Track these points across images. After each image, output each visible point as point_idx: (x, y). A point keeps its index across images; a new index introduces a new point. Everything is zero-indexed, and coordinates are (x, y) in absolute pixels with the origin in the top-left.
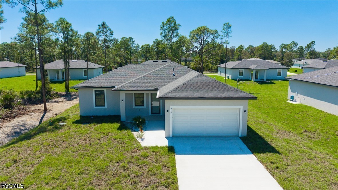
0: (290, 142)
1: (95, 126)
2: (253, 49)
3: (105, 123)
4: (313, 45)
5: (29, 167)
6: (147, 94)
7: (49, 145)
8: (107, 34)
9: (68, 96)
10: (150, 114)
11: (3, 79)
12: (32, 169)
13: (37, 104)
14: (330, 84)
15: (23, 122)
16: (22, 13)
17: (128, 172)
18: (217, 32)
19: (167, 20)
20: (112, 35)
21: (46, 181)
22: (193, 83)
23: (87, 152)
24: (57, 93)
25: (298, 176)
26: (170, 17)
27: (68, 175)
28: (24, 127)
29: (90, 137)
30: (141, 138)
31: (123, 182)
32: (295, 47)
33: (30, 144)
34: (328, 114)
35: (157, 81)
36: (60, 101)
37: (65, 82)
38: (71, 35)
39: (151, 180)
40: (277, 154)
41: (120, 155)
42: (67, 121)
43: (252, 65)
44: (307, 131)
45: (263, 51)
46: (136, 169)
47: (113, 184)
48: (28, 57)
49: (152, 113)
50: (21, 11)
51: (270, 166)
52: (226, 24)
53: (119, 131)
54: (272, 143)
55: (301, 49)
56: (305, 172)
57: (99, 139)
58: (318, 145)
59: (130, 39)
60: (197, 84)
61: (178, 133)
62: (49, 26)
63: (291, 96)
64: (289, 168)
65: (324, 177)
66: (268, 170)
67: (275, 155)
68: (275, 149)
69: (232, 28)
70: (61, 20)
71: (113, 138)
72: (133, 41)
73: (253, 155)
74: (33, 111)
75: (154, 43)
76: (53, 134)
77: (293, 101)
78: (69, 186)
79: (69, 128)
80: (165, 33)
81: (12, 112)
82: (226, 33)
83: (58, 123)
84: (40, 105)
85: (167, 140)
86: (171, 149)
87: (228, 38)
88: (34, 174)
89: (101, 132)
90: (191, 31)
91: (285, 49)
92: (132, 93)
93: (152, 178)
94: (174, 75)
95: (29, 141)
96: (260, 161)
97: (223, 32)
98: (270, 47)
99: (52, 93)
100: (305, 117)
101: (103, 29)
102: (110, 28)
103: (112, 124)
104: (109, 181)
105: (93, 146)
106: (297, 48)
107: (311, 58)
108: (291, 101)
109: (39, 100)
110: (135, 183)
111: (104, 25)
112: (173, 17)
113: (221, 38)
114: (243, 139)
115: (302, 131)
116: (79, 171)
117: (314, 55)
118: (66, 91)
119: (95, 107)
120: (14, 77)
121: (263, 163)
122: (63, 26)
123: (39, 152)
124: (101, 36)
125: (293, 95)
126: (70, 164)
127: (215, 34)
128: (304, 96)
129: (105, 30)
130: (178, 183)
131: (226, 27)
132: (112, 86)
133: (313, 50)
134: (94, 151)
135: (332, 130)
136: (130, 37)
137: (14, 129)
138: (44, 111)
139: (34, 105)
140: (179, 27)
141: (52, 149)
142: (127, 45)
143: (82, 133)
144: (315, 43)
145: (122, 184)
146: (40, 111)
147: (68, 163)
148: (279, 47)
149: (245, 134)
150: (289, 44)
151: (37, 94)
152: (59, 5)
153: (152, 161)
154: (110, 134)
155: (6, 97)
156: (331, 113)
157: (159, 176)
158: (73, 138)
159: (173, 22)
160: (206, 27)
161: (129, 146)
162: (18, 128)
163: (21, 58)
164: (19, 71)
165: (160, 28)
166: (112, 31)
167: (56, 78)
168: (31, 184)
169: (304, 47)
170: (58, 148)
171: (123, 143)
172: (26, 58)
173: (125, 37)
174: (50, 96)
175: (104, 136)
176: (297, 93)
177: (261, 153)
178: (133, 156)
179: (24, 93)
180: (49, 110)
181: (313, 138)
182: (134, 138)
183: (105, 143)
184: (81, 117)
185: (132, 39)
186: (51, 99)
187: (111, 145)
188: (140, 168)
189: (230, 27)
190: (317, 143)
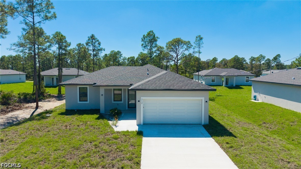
0: (248, 129)
1: (77, 116)
2: (227, 62)
3: (86, 114)
4: (279, 58)
5: (13, 145)
6: (125, 90)
7: (34, 130)
8: (96, 44)
9: (59, 97)
10: (127, 108)
11: (5, 84)
12: (16, 147)
13: (31, 103)
14: (285, 83)
15: (16, 115)
16: (22, 24)
17: (98, 149)
18: (190, 43)
19: (147, 33)
20: (100, 45)
21: (26, 155)
22: (162, 78)
23: (66, 135)
24: (50, 95)
25: (250, 153)
26: (150, 31)
27: (45, 151)
28: (16, 119)
29: (71, 124)
30: (115, 125)
31: (92, 156)
32: (263, 59)
33: (18, 129)
34: (285, 109)
35: (133, 79)
36: (51, 101)
37: (58, 87)
38: (65, 46)
39: (118, 155)
40: (234, 138)
41: (94, 137)
42: (53, 113)
43: (223, 72)
44: (265, 123)
45: (235, 63)
46: (106, 147)
47: (83, 158)
48: (29, 67)
49: (129, 107)
50: (21, 23)
51: (225, 146)
52: (198, 37)
53: (97, 120)
54: (231, 130)
55: (269, 61)
56: (256, 151)
57: (78, 126)
58: (275, 134)
59: (119, 52)
60: (165, 78)
61: (148, 121)
62: (46, 37)
63: (254, 96)
64: (242, 148)
65: (273, 155)
66: (223, 149)
67: (232, 138)
68: (233, 134)
69: (203, 40)
70: (57, 33)
71: (91, 125)
72: (121, 54)
73: (211, 138)
74: (27, 107)
75: (139, 55)
76: (39, 122)
77: (256, 100)
78: (45, 159)
79: (54, 118)
80: (145, 44)
81: (8, 108)
82: (198, 44)
83: (45, 115)
84: (34, 103)
85: (138, 127)
86: (140, 133)
87: (200, 48)
88: (16, 150)
89: (81, 121)
90: (168, 42)
91: (254, 62)
92: (112, 89)
93: (118, 154)
94: (148, 74)
95: (18, 127)
96: (217, 142)
97: (195, 43)
98: (241, 60)
99: (45, 94)
100: (264, 112)
101: (92, 40)
102: (98, 39)
103: (92, 116)
104: (80, 156)
105: (72, 131)
106: (265, 60)
107: (278, 69)
108: (254, 100)
109: (33, 99)
110: (103, 157)
111: (93, 37)
112: (152, 31)
113: (194, 48)
114: (205, 126)
115: (261, 123)
116: (55, 148)
117: (281, 67)
118: (58, 93)
119: (79, 102)
120: (15, 83)
121: (219, 144)
122: (58, 38)
123: (24, 134)
124: (90, 46)
125: (256, 95)
126: (49, 143)
127: (188, 44)
128: (265, 96)
129: (94, 41)
130: (141, 157)
131: (198, 39)
132: (94, 83)
133: (279, 62)
134: (72, 134)
135: (287, 122)
136: (118, 51)
137: (8, 120)
138: (36, 107)
139: (29, 103)
140: (158, 39)
141: (36, 132)
142: (115, 57)
143: (64, 122)
144: (281, 56)
145: (92, 158)
146: (33, 107)
147: (47, 142)
148: (249, 59)
149: (207, 122)
150: (258, 57)
151: (32, 95)
152: (53, 18)
153: (121, 142)
154: (88, 122)
155: (4, 96)
156: (288, 109)
157: (125, 152)
158: (56, 125)
159: (153, 35)
160: (180, 38)
161: (103, 131)
162: (11, 120)
163: (23, 68)
164: (20, 78)
165: (141, 40)
166: (100, 42)
167: (51, 83)
168: (11, 157)
169: (271, 59)
170: (41, 132)
171: (99, 129)
172: (28, 68)
173: (114, 51)
174: (44, 96)
175: (83, 124)
176: (259, 93)
177: (219, 137)
178: (105, 138)
179: (21, 94)
180: (41, 107)
181: (271, 128)
182: (109, 125)
183: (83, 129)
184: (66, 110)
185: (120, 52)
186: (44, 99)
187: (88, 130)
188: (110, 146)
189: (201, 39)
190: (273, 132)
